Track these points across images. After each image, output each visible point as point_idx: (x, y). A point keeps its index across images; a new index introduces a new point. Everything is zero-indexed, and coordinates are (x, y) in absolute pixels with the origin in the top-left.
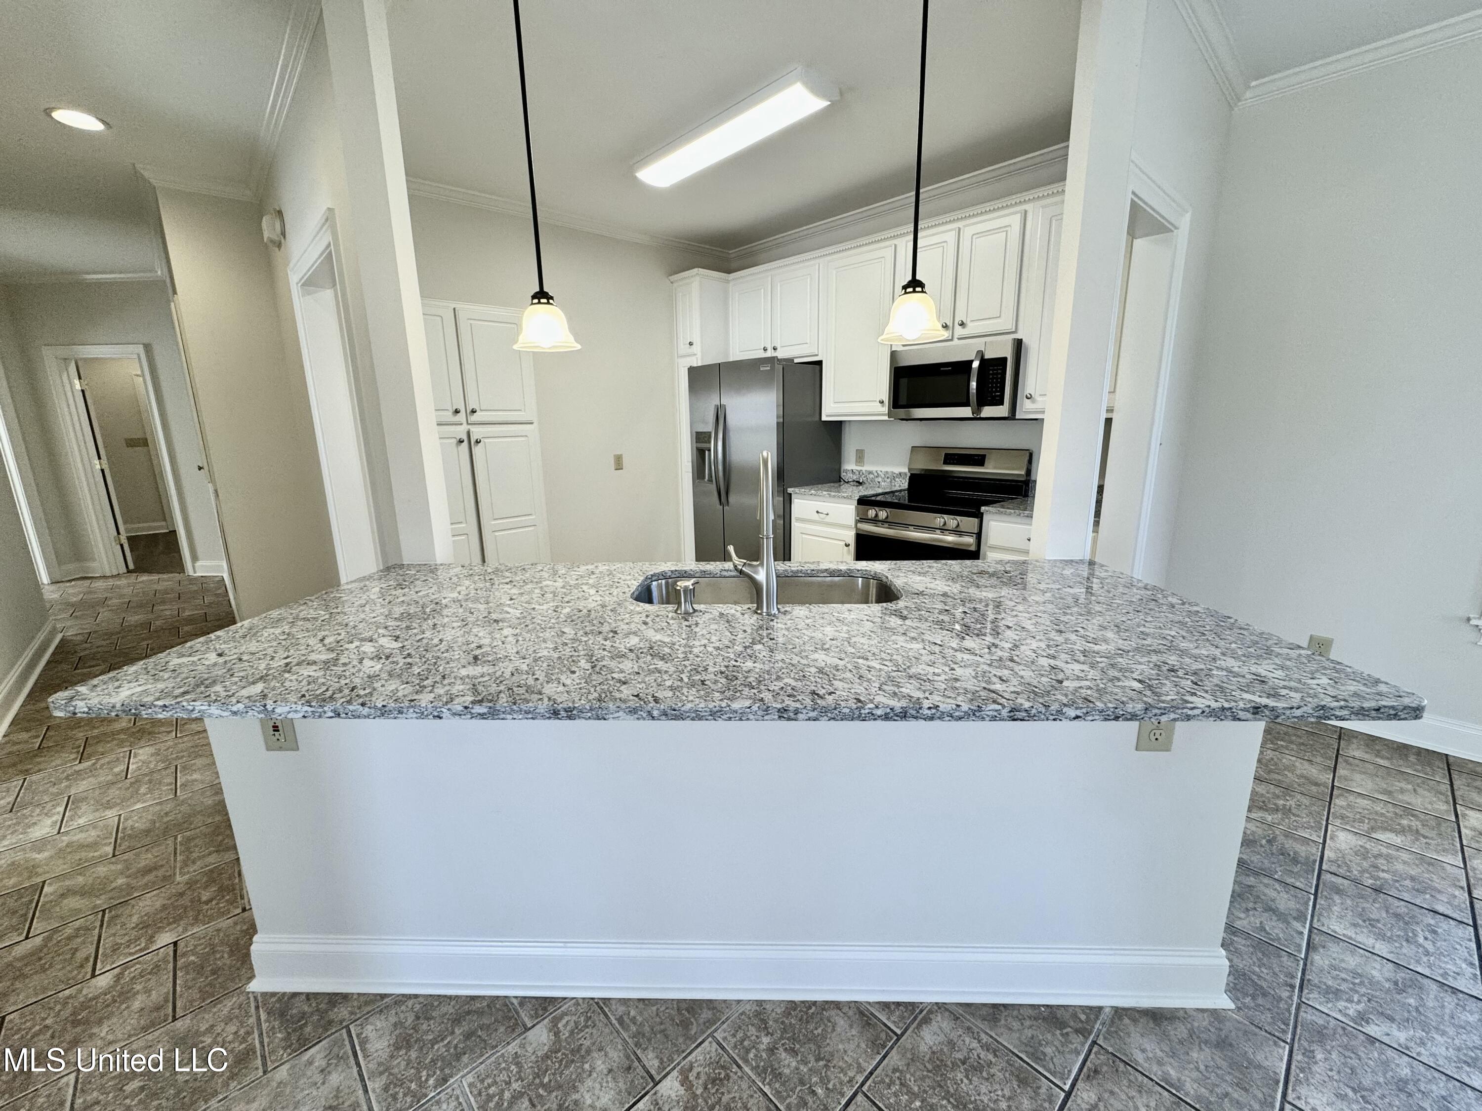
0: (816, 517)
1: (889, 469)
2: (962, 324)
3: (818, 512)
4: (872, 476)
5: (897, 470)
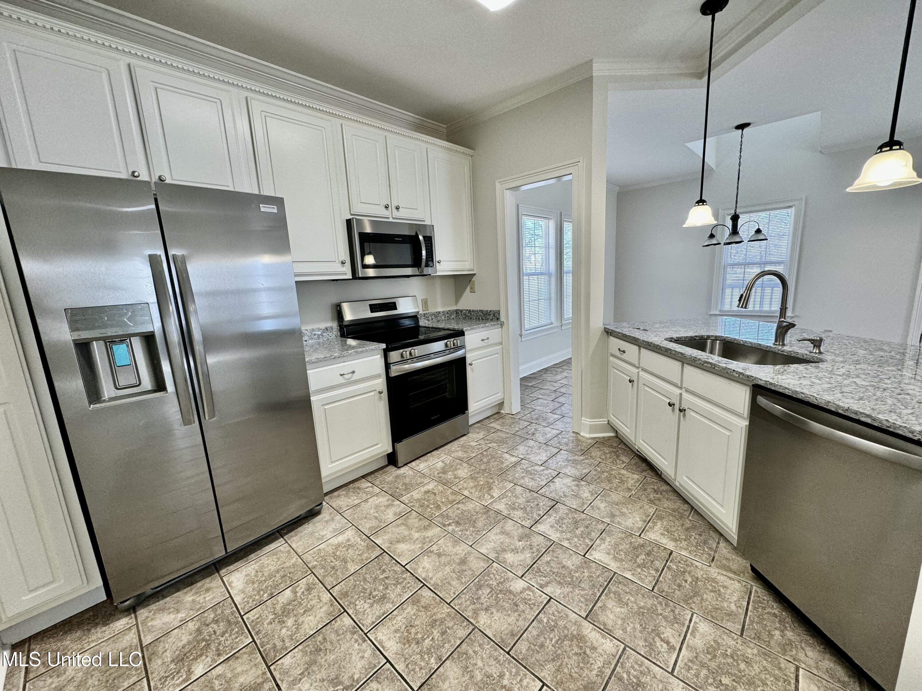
0: (343, 379)
1: (315, 326)
2: (397, 208)
3: (340, 375)
5: (323, 326)
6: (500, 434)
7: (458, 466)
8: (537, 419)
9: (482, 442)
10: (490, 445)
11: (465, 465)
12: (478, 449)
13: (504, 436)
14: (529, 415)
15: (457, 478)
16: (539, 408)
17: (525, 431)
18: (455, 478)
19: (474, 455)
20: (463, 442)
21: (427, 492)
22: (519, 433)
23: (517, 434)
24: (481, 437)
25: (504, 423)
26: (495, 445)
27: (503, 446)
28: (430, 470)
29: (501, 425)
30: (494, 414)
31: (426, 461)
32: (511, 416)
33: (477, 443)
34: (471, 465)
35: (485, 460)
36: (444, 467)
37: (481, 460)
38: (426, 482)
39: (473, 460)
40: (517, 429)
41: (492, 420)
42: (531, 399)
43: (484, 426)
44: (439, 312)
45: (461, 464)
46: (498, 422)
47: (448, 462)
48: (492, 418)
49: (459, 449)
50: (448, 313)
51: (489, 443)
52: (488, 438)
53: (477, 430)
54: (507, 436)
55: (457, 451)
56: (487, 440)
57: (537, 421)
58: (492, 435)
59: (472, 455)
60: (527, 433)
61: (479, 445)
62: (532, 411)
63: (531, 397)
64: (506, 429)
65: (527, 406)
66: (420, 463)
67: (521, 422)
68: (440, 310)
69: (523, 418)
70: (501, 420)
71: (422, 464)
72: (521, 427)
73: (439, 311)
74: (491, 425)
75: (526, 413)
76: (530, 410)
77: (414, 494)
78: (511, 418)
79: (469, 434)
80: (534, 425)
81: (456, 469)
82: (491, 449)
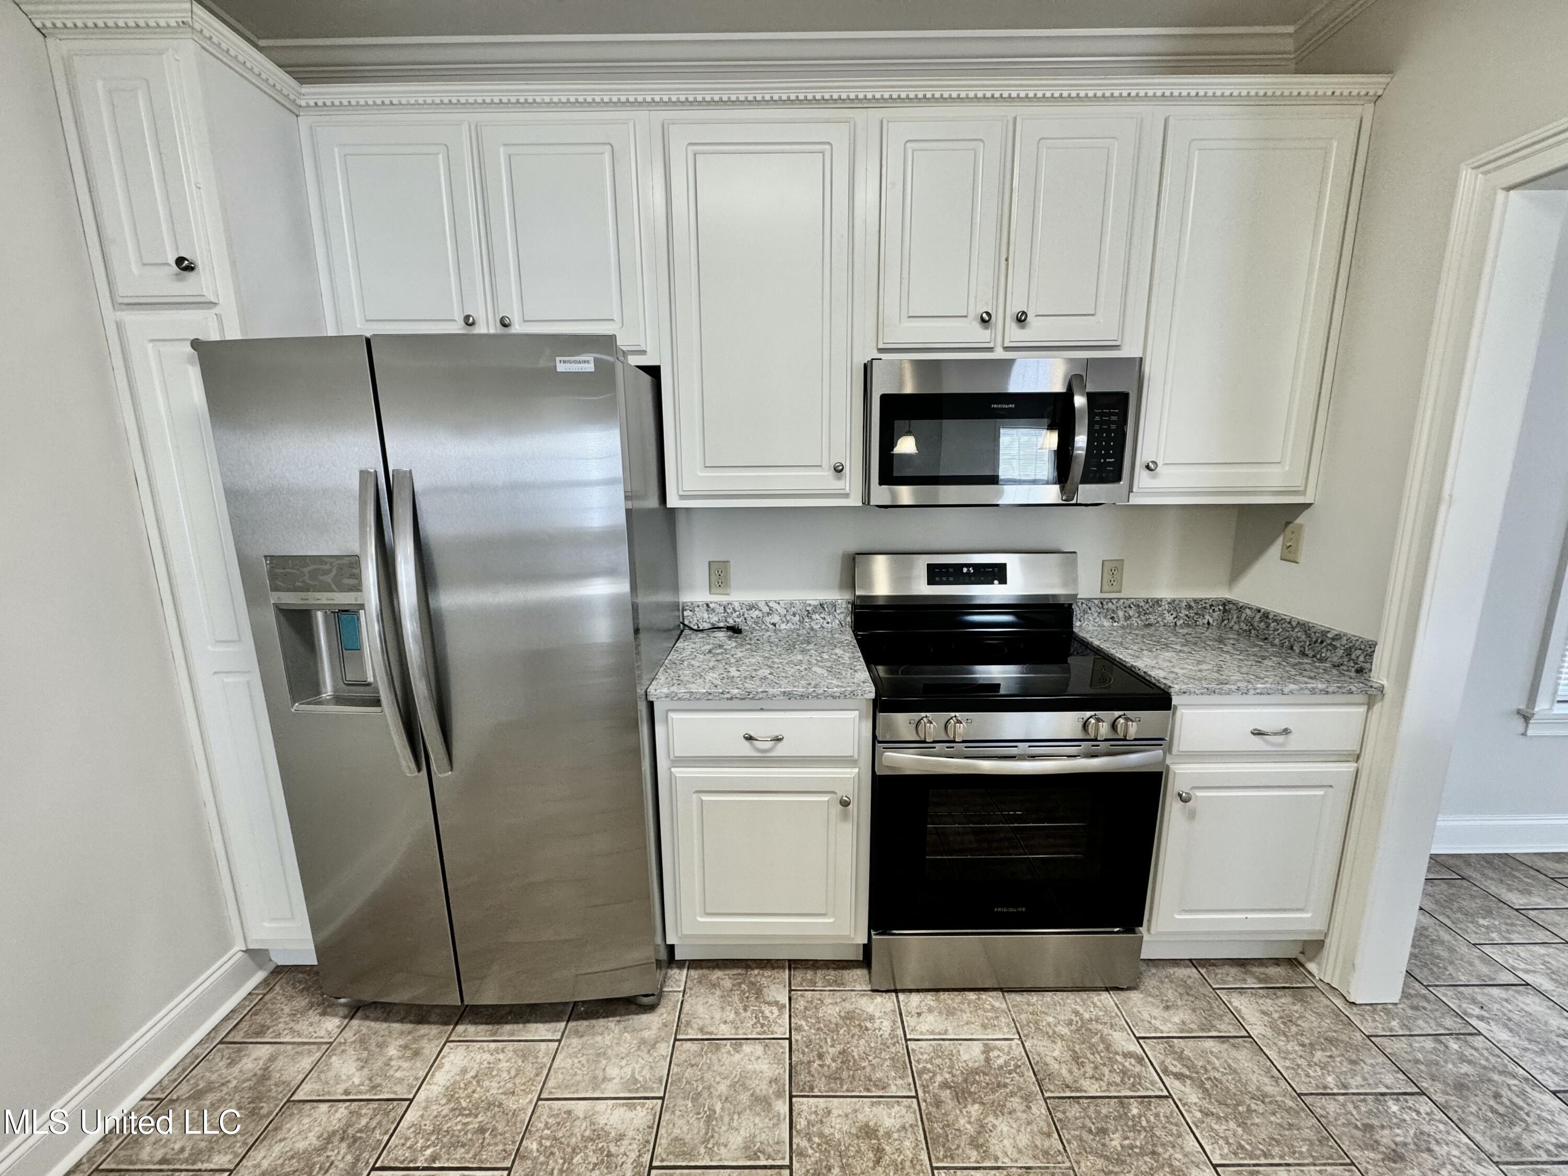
0: (746, 749)
1: (796, 598)
2: (1021, 319)
3: (749, 738)
4: (756, 613)
5: (814, 597)
6: (1243, 1058)
7: (1015, 1103)
8: (1460, 1087)
9: (1155, 1052)
10: (1174, 1085)
11: (1039, 1109)
12: (1124, 1072)
13: (1256, 1078)
14: (1429, 1044)
15: (977, 1147)
16: (1502, 1035)
17: (1361, 1112)
18: (974, 1143)
19: (1093, 1089)
20: (1096, 1012)
21: (868, 1132)
22: (1332, 1107)
23: (1320, 1104)
24: (1168, 1029)
25: (1289, 1020)
26: (1193, 1096)
27: (1220, 1128)
28: (938, 1053)
29: (1272, 1026)
30: (1277, 962)
31: (950, 1012)
32: (1339, 1003)
33: (1134, 1048)
34: (1057, 1126)
35: (1115, 1141)
36: (975, 1072)
37: (1103, 1131)
38: (893, 1091)
39: (1074, 1111)
40: (1330, 1079)
41: (1251, 983)
42: (1484, 969)
43: (1207, 990)
44: (1158, 602)
45: (1028, 1099)
46: (1268, 1004)
47: (1000, 1061)
48: (1257, 970)
49: (1064, 1030)
50: (1189, 607)
51: (1179, 1076)
52: (1188, 1048)
53: (1170, 995)
54: (1270, 1089)
55: (1053, 1037)
56: (1180, 1057)
57: (1454, 1100)
58: (1209, 1044)
59: (1085, 1084)
60: (1368, 1128)
61: (1140, 1060)
62: (1457, 1035)
63: (1488, 960)
64: (1284, 1054)
65: (1446, 995)
66: (930, 1010)
67: (1372, 1060)
68: (1165, 593)
69: (1392, 1046)
70: (1285, 1000)
71: (931, 1018)
72: (1355, 1084)
73: (1159, 596)
74: (1238, 1002)
75: (1422, 1026)
76: (1449, 1022)
77: (835, 1112)
78: (1338, 1013)
79: (1134, 996)
80: (1425, 1106)
81: (999, 1109)
82: (1166, 1108)
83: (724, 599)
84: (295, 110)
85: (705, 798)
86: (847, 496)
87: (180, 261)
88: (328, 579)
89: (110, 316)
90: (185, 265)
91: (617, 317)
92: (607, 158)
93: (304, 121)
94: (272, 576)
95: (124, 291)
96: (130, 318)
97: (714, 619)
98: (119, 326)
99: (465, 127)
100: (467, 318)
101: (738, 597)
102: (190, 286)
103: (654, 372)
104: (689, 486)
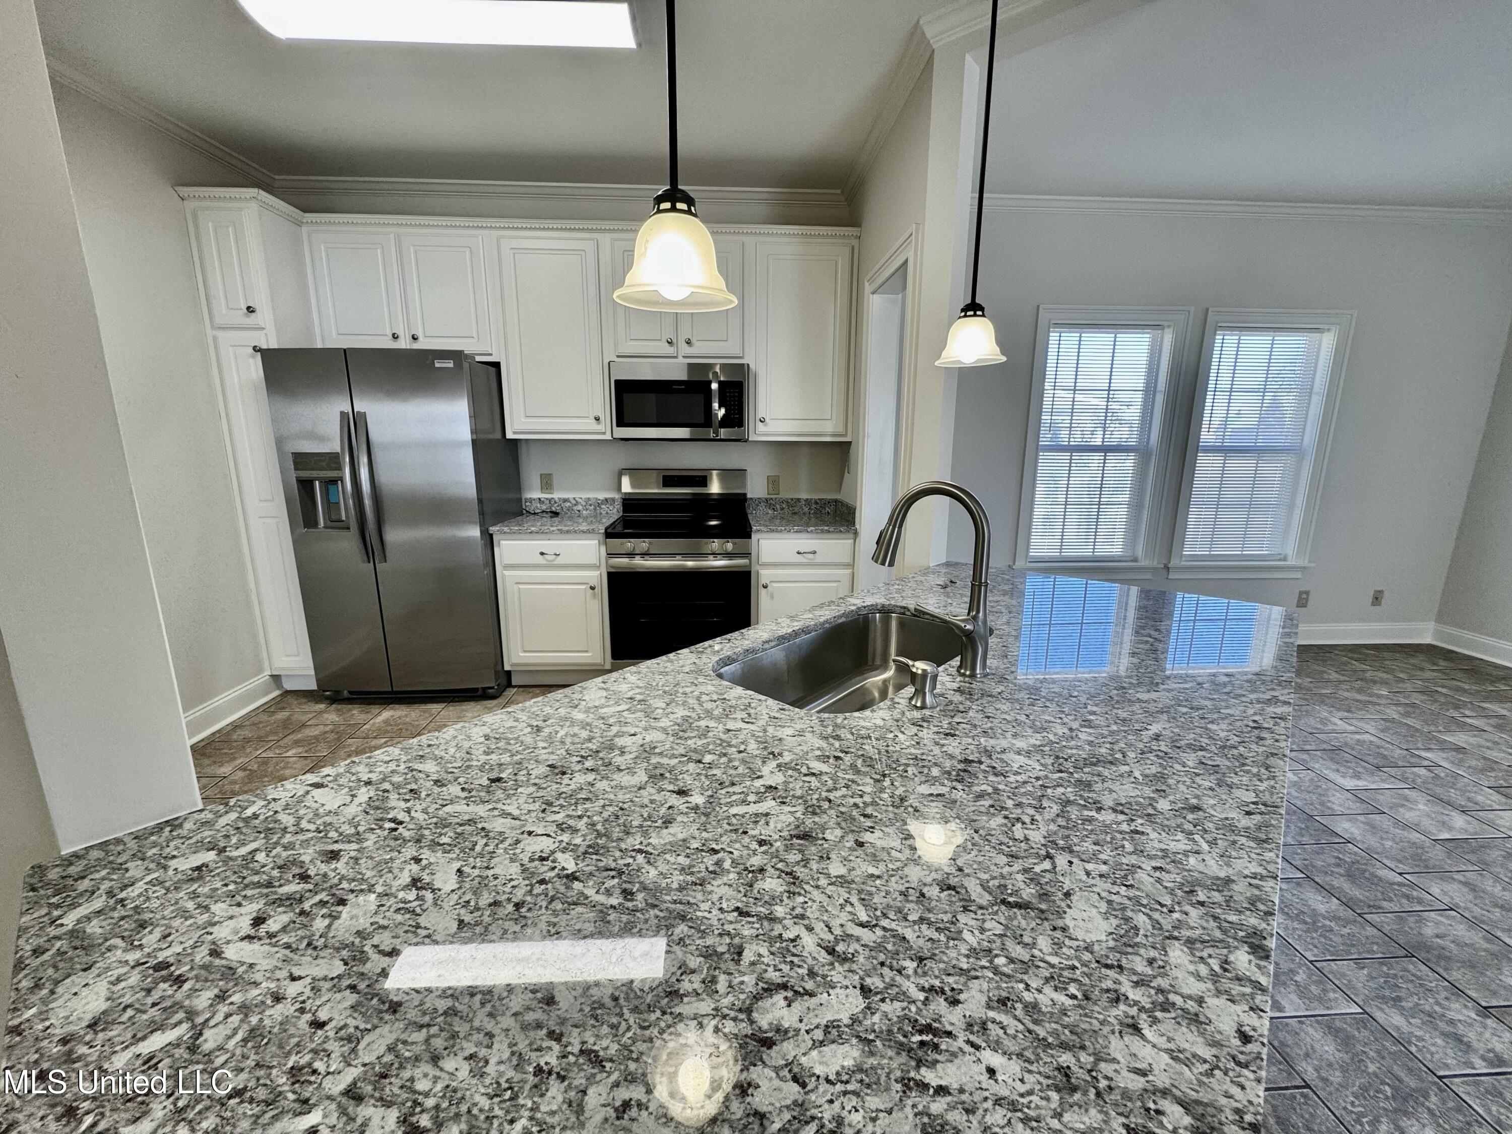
0: (541, 560)
1: (592, 495)
2: (689, 342)
3: (542, 554)
4: (568, 504)
5: (601, 496)
44: (799, 500)
68: (804, 496)
73: (799, 497)
83: (549, 496)
84: (299, 224)
85: (521, 586)
86: (604, 433)
87: (248, 308)
88: (324, 464)
89: (210, 332)
90: (250, 310)
91: (475, 335)
92: (468, 253)
93: (305, 229)
94: (296, 463)
95: (218, 320)
96: (220, 334)
97: (544, 507)
98: (215, 338)
99: (392, 236)
100: (394, 335)
101: (556, 495)
102: (252, 319)
103: (497, 365)
104: (518, 427)
